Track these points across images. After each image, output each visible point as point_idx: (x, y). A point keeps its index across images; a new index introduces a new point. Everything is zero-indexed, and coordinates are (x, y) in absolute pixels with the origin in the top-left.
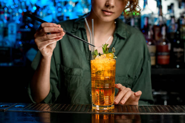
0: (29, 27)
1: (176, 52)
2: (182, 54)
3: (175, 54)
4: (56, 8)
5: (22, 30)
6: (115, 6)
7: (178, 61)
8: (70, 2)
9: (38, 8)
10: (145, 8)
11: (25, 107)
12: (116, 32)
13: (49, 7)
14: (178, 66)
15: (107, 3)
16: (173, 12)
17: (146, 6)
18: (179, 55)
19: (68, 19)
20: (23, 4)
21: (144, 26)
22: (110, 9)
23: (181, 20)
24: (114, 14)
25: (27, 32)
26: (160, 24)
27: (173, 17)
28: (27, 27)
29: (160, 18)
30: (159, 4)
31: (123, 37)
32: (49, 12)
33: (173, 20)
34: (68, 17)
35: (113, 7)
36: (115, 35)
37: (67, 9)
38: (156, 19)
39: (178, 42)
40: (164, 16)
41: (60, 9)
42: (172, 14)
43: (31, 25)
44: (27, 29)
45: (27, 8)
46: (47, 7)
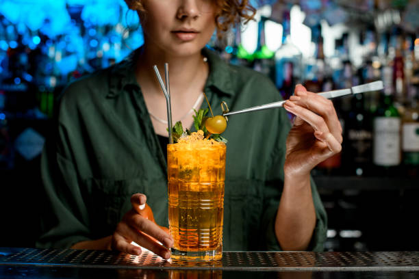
0: (23, 81)
1: (356, 141)
2: (368, 145)
3: (354, 145)
4: (86, 41)
5: (7, 87)
6: (199, 15)
7: (360, 159)
8: (116, 26)
9: (45, 39)
10: (285, 42)
11: (11, 255)
12: (210, 83)
13: (69, 39)
14: (359, 172)
15: (181, 11)
16: (348, 51)
17: (288, 38)
18: (361, 148)
19: (111, 64)
20: (10, 30)
21: (284, 82)
22: (189, 23)
23: (366, 71)
24: (198, 35)
25: (19, 93)
26: (320, 78)
27: (347, 62)
28: (17, 81)
29: (320, 64)
30: (317, 33)
31: (227, 92)
32: (70, 49)
33: (347, 69)
34: (111, 60)
35: (195, 17)
36: (208, 89)
37: (111, 43)
38: (310, 67)
39: (360, 117)
40: (328, 61)
41: (94, 43)
42: (344, 57)
43: (28, 78)
44: (18, 86)
45: (19, 38)
46: (66, 38)
